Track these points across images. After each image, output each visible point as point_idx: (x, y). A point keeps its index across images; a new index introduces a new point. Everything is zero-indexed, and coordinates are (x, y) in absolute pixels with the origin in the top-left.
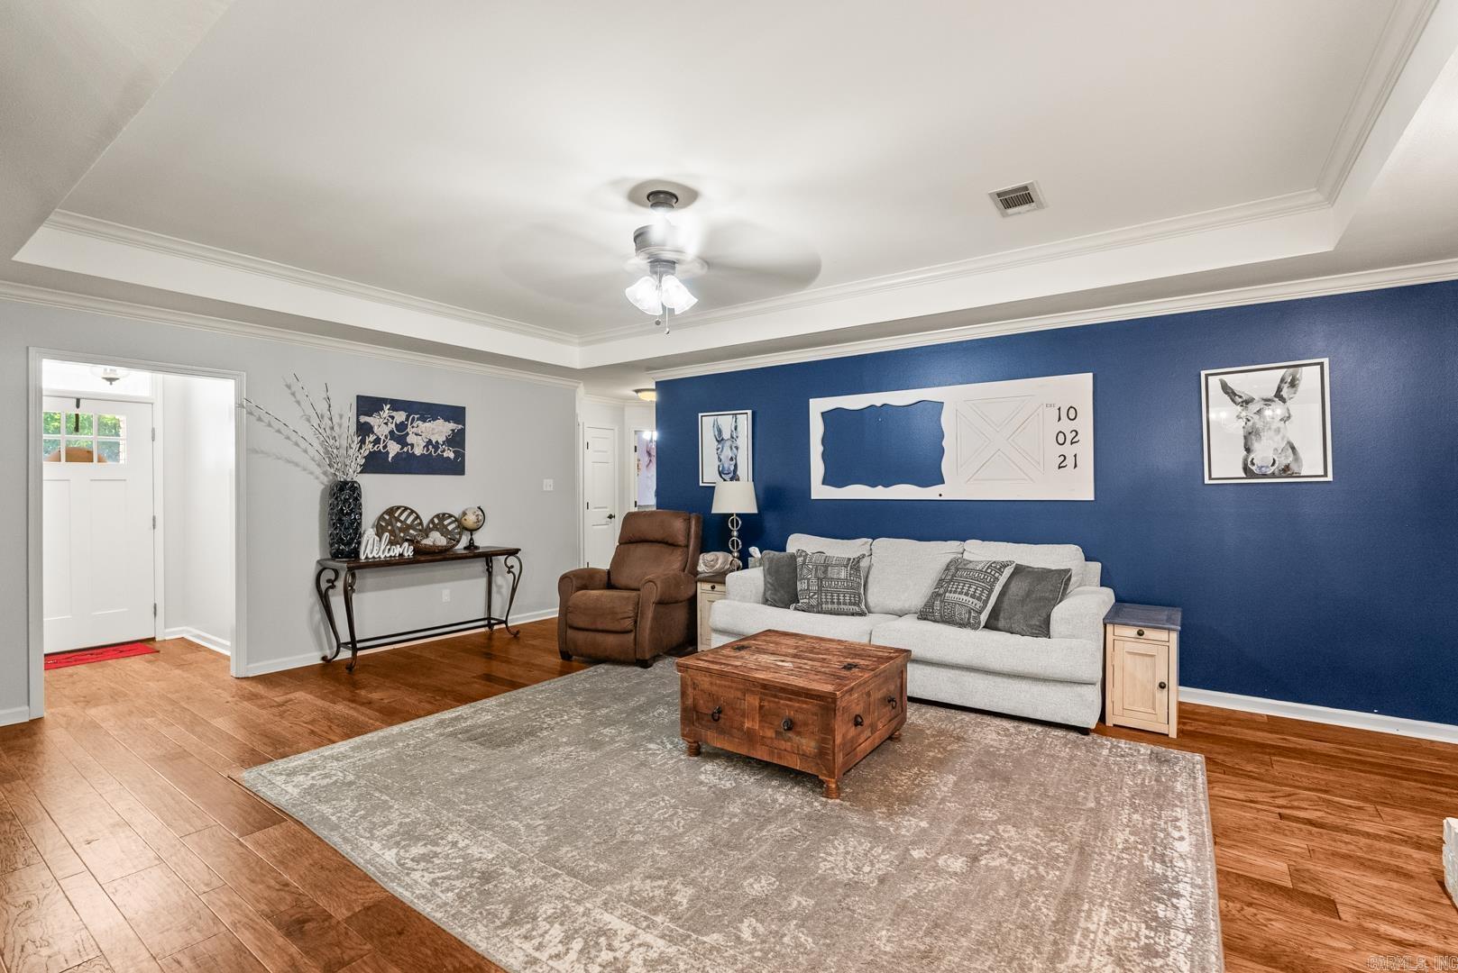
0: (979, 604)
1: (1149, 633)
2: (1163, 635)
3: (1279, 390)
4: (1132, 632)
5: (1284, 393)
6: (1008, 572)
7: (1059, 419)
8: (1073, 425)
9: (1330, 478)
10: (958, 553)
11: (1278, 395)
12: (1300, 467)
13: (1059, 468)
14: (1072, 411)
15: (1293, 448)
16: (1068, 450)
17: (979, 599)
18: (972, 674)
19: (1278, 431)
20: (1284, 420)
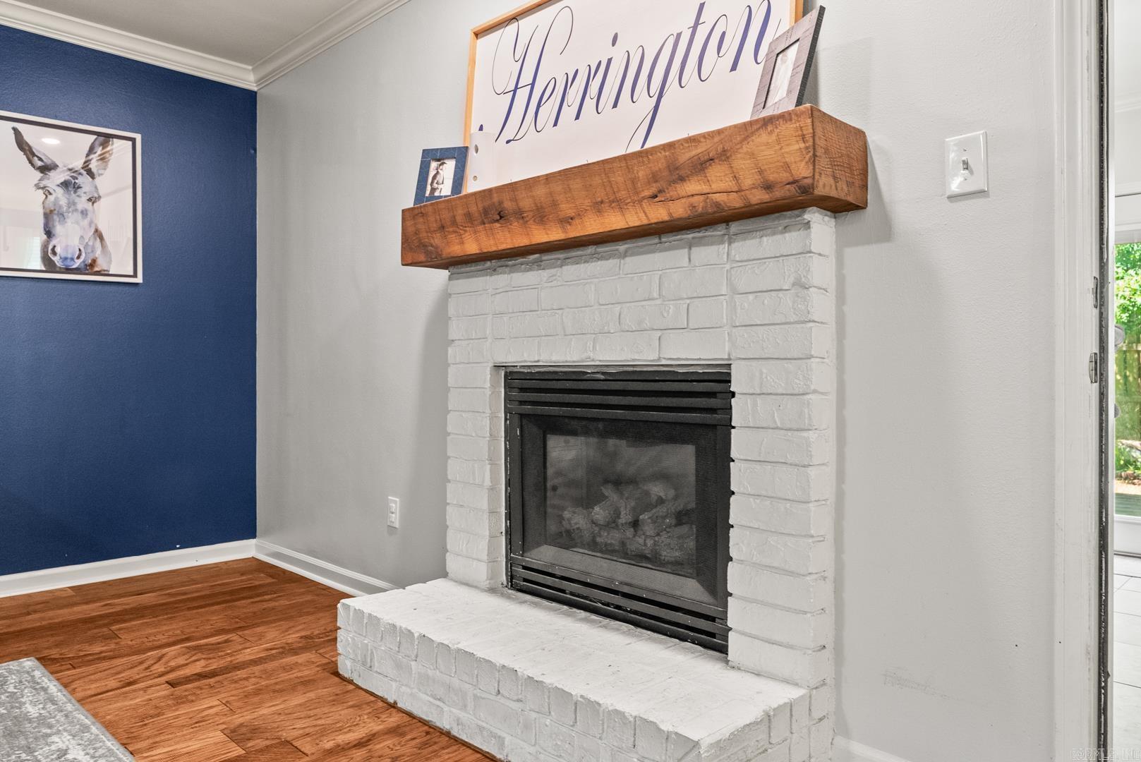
3: (88, 160)
5: (93, 166)
9: (139, 279)
11: (87, 167)
12: (109, 262)
15: (101, 238)
20: (92, 200)
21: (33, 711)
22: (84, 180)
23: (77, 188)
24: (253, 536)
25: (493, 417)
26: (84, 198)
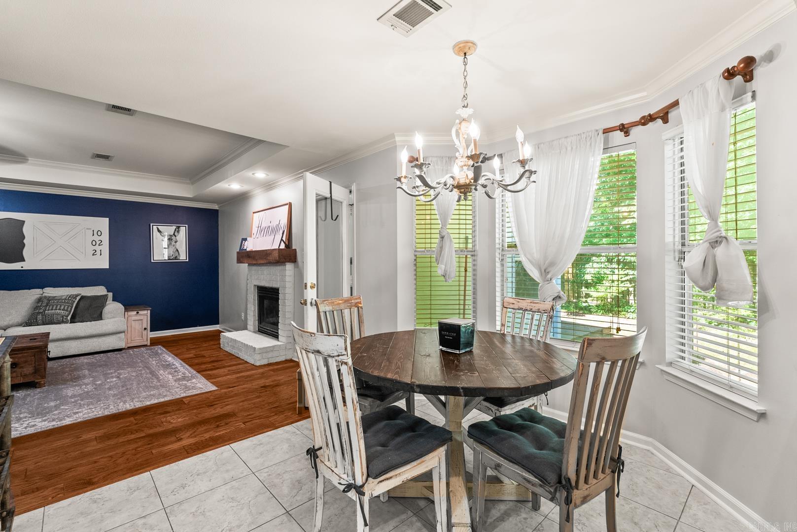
0: (67, 313)
1: (141, 312)
2: (145, 312)
3: (174, 233)
4: (135, 313)
5: (176, 234)
6: (78, 298)
7: (93, 235)
8: (100, 238)
9: (187, 260)
10: (40, 294)
11: (174, 234)
12: (180, 257)
13: (93, 255)
14: (99, 232)
15: (178, 251)
16: (97, 248)
17: (67, 310)
18: (69, 341)
19: (174, 245)
20: (176, 242)
21: (160, 352)
22: (173, 238)
23: (172, 239)
24: (218, 324)
25: (254, 296)
26: (174, 242)
